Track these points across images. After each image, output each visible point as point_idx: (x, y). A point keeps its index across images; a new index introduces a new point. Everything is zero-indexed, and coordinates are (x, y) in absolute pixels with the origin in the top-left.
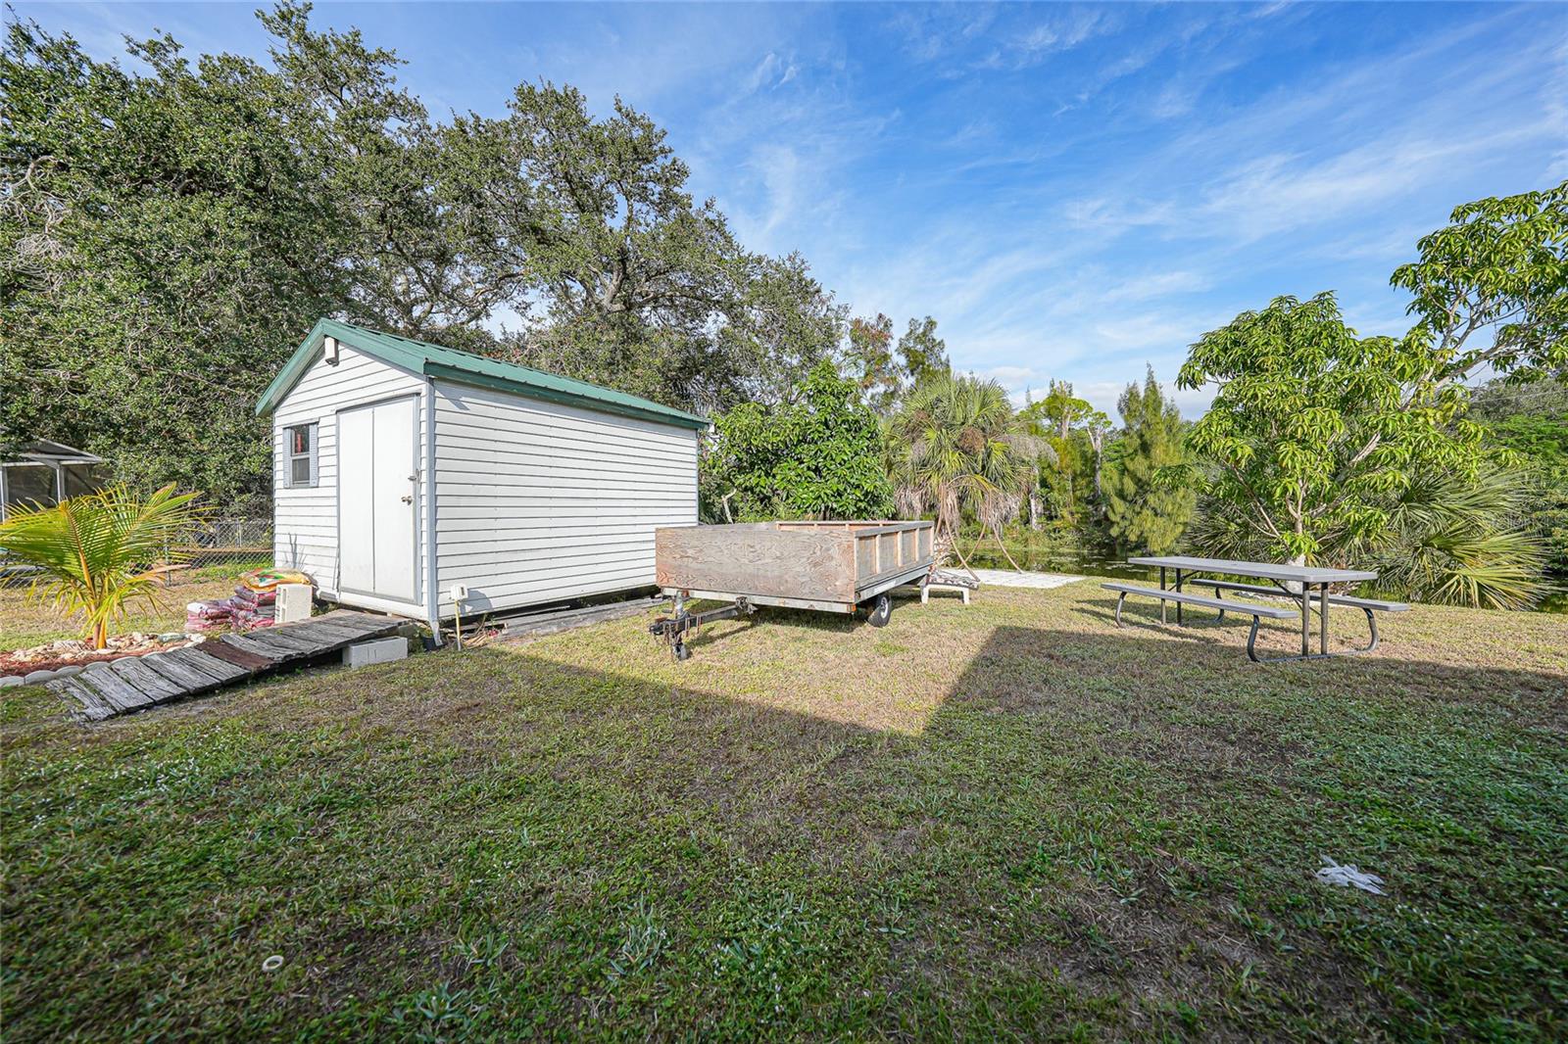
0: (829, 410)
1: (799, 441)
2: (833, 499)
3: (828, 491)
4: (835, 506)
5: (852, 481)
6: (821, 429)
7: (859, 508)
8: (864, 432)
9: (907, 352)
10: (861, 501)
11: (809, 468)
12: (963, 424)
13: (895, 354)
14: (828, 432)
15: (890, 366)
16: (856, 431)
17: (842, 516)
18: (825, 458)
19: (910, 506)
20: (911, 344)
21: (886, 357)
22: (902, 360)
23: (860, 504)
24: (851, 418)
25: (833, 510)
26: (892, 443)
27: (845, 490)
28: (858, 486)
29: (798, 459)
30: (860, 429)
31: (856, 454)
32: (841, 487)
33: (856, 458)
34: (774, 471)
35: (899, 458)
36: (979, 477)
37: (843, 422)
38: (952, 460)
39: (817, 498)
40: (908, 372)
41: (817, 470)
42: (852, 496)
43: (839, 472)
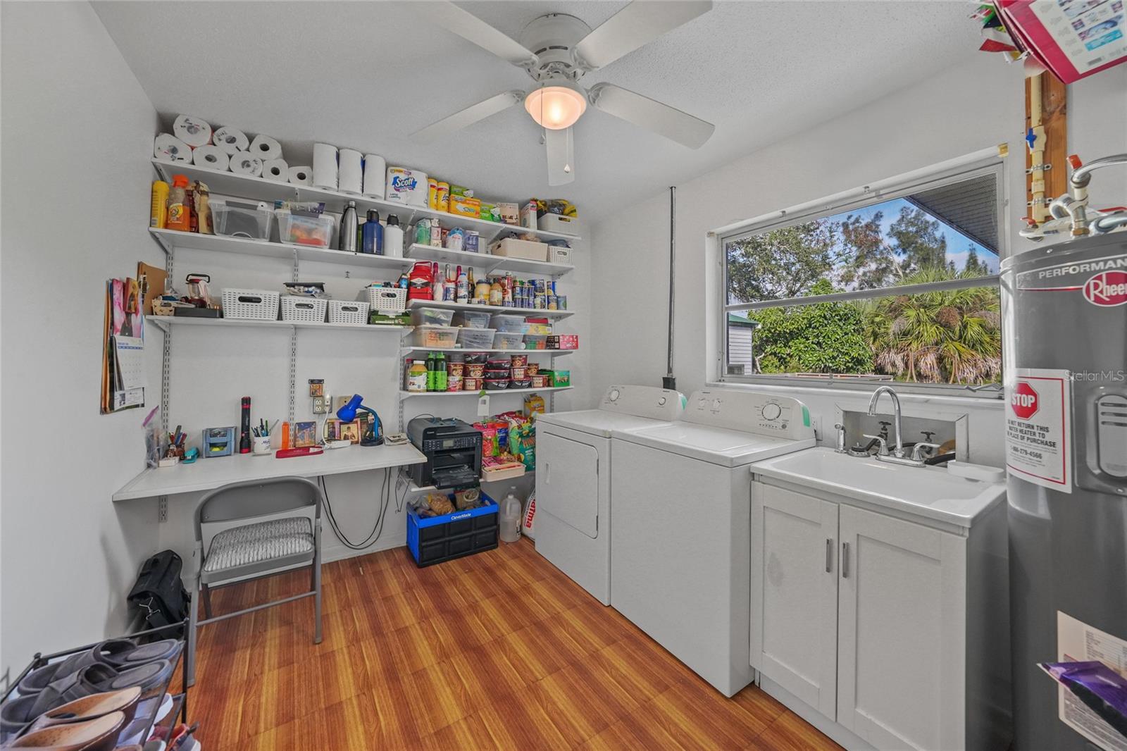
0: (827, 309)
1: (807, 327)
2: (829, 361)
3: (826, 357)
4: (831, 365)
5: (842, 351)
6: (821, 320)
7: (847, 367)
8: (852, 320)
9: (899, 235)
10: (848, 362)
11: (813, 343)
12: (940, 304)
13: (886, 238)
14: (826, 322)
15: (881, 248)
16: (845, 320)
17: (837, 371)
18: (824, 337)
19: (894, 365)
20: (903, 228)
21: (877, 242)
22: (894, 242)
23: (848, 364)
24: (841, 313)
25: (830, 367)
26: (877, 319)
27: (838, 356)
28: (847, 354)
29: (805, 337)
30: (849, 318)
31: (846, 334)
32: (835, 354)
33: (846, 337)
34: (790, 344)
35: (882, 330)
36: (957, 344)
37: (836, 315)
38: (931, 333)
39: (818, 361)
40: (900, 250)
41: (819, 344)
42: (842, 359)
43: (834, 345)
